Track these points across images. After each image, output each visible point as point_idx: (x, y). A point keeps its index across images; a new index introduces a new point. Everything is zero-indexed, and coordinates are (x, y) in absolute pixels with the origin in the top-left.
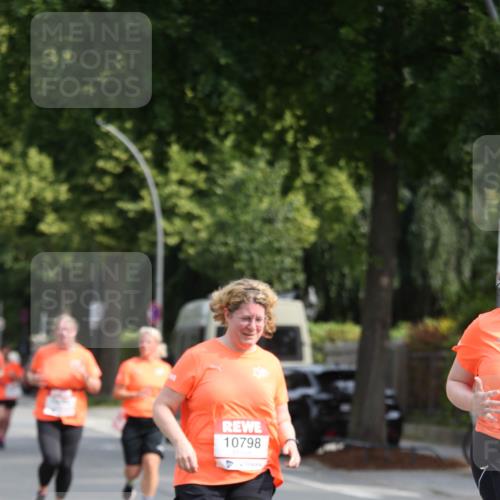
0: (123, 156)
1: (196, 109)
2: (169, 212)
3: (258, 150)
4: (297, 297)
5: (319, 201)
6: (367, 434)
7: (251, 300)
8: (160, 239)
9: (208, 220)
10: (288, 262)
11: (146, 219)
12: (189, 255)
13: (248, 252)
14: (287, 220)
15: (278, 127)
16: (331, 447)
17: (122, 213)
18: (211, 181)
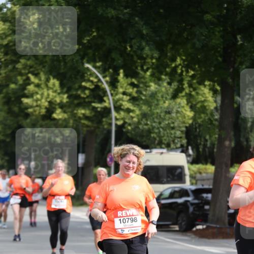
0: (95, 80)
1: (132, 56)
2: (118, 108)
3: (163, 77)
4: (182, 152)
5: (194, 103)
6: (218, 221)
7: (132, 153)
8: (114, 122)
9: (138, 112)
10: (178, 133)
11: (107, 111)
12: (128, 129)
13: (158, 128)
14: (178, 112)
15: (173, 65)
16: (200, 227)
17: (94, 109)
18: (139, 92)
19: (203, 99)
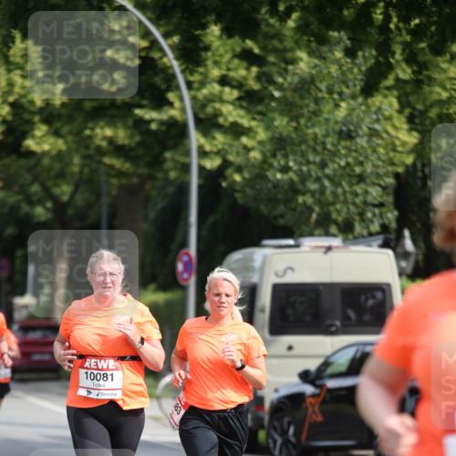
2: (208, 124)
3: (333, 34)
4: (385, 245)
5: (420, 107)
8: (194, 161)
9: (262, 135)
10: (375, 193)
11: (175, 132)
12: (234, 182)
14: (373, 133)
17: (141, 124)
18: (265, 78)
19: (445, 95)
